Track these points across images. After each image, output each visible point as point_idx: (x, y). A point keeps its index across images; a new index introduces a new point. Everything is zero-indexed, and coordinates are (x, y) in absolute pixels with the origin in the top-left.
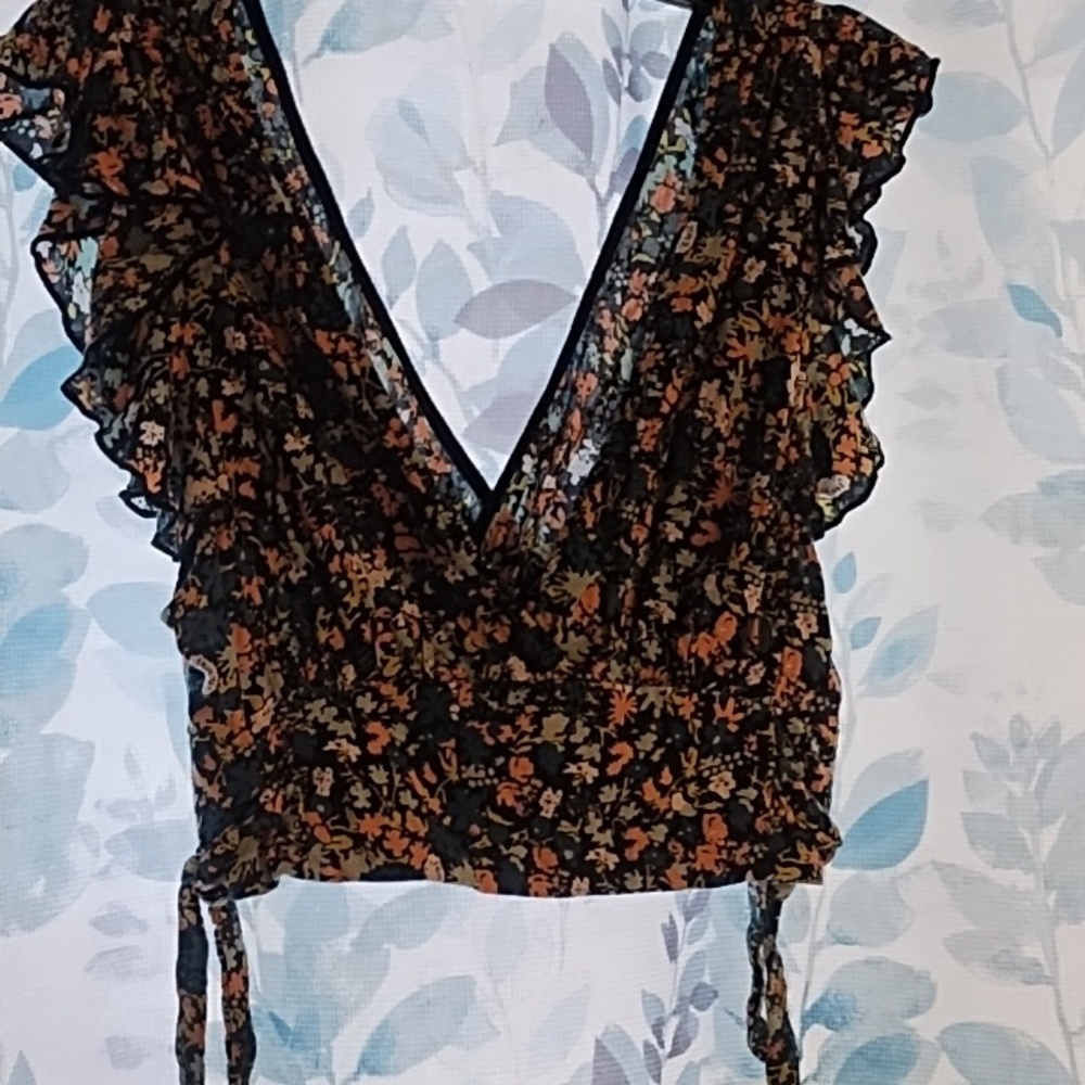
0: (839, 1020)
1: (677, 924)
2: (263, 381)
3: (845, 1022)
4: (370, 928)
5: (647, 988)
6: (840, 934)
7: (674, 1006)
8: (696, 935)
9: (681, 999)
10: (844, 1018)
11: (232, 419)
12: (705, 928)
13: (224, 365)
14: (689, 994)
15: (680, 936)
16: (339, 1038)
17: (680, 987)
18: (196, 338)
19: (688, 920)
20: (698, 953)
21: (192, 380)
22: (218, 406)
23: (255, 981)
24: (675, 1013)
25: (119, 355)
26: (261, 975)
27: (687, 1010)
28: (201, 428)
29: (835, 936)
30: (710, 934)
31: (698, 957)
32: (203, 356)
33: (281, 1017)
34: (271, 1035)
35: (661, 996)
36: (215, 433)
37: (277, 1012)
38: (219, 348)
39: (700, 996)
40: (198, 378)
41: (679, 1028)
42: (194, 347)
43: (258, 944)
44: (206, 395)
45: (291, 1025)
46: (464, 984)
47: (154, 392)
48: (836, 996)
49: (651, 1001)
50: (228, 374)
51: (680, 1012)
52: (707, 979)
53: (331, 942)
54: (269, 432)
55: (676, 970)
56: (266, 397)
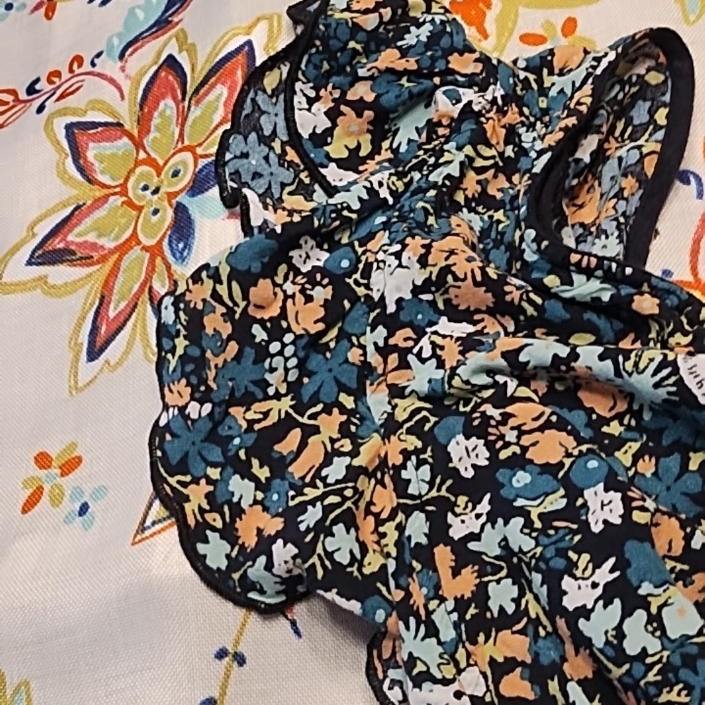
2: (520, 502)
11: (469, 574)
13: (448, 490)
18: (406, 454)
21: (400, 517)
22: (443, 555)
25: (255, 462)
28: (419, 596)
32: (418, 479)
36: (443, 600)
38: (442, 465)
40: (408, 511)
42: (404, 466)
44: (424, 541)
47: (331, 543)
50: (455, 504)
54: (537, 578)
56: (528, 524)
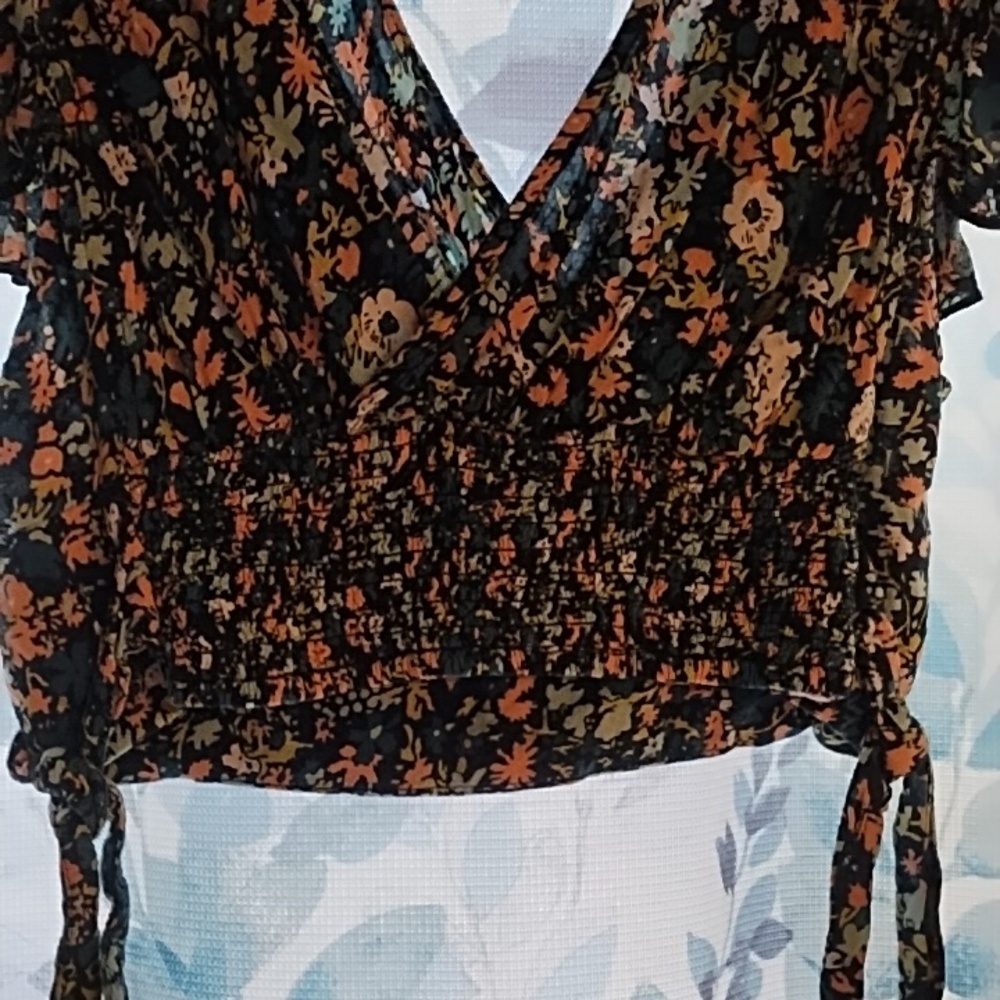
0: (969, 981)
1: (736, 838)
3: (975, 986)
4: (299, 830)
5: (693, 931)
6: (975, 862)
7: (728, 954)
8: (761, 854)
9: (738, 943)
10: (975, 979)
12: (777, 844)
14: (750, 936)
15: (739, 854)
16: (251, 985)
17: (738, 927)
19: (751, 832)
20: (764, 878)
23: (137, 895)
24: (728, 964)
26: (147, 888)
27: (746, 958)
29: (967, 864)
30: (784, 852)
31: (765, 885)
33: (174, 950)
34: (160, 973)
35: (712, 941)
37: (166, 941)
39: (765, 938)
41: (733, 986)
43: (144, 846)
45: (187, 961)
46: (431, 916)
48: (965, 947)
49: (698, 948)
51: (735, 962)
52: (777, 914)
53: (243, 848)
55: (733, 903)
